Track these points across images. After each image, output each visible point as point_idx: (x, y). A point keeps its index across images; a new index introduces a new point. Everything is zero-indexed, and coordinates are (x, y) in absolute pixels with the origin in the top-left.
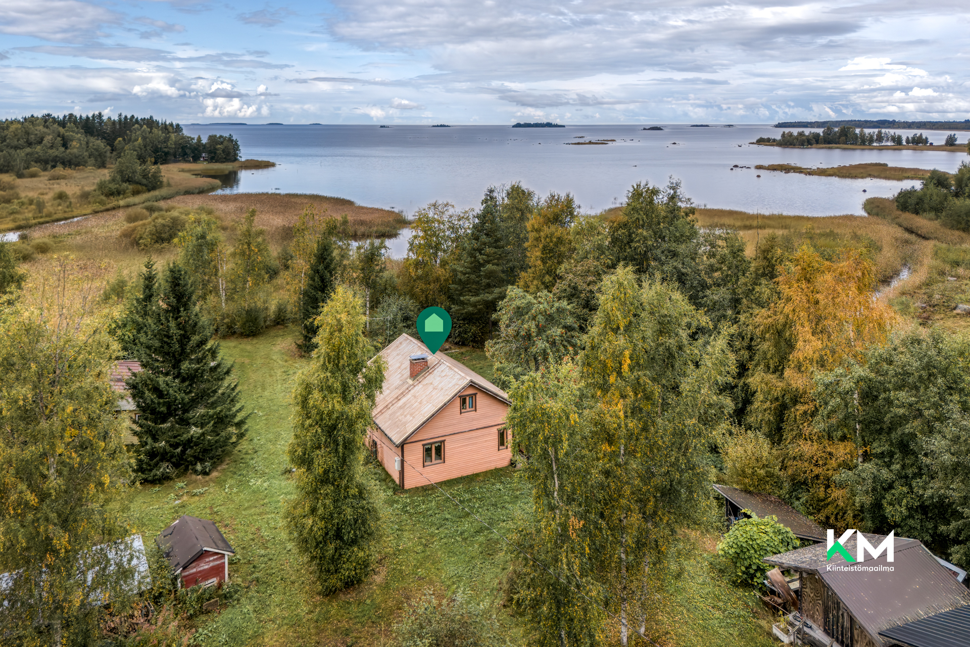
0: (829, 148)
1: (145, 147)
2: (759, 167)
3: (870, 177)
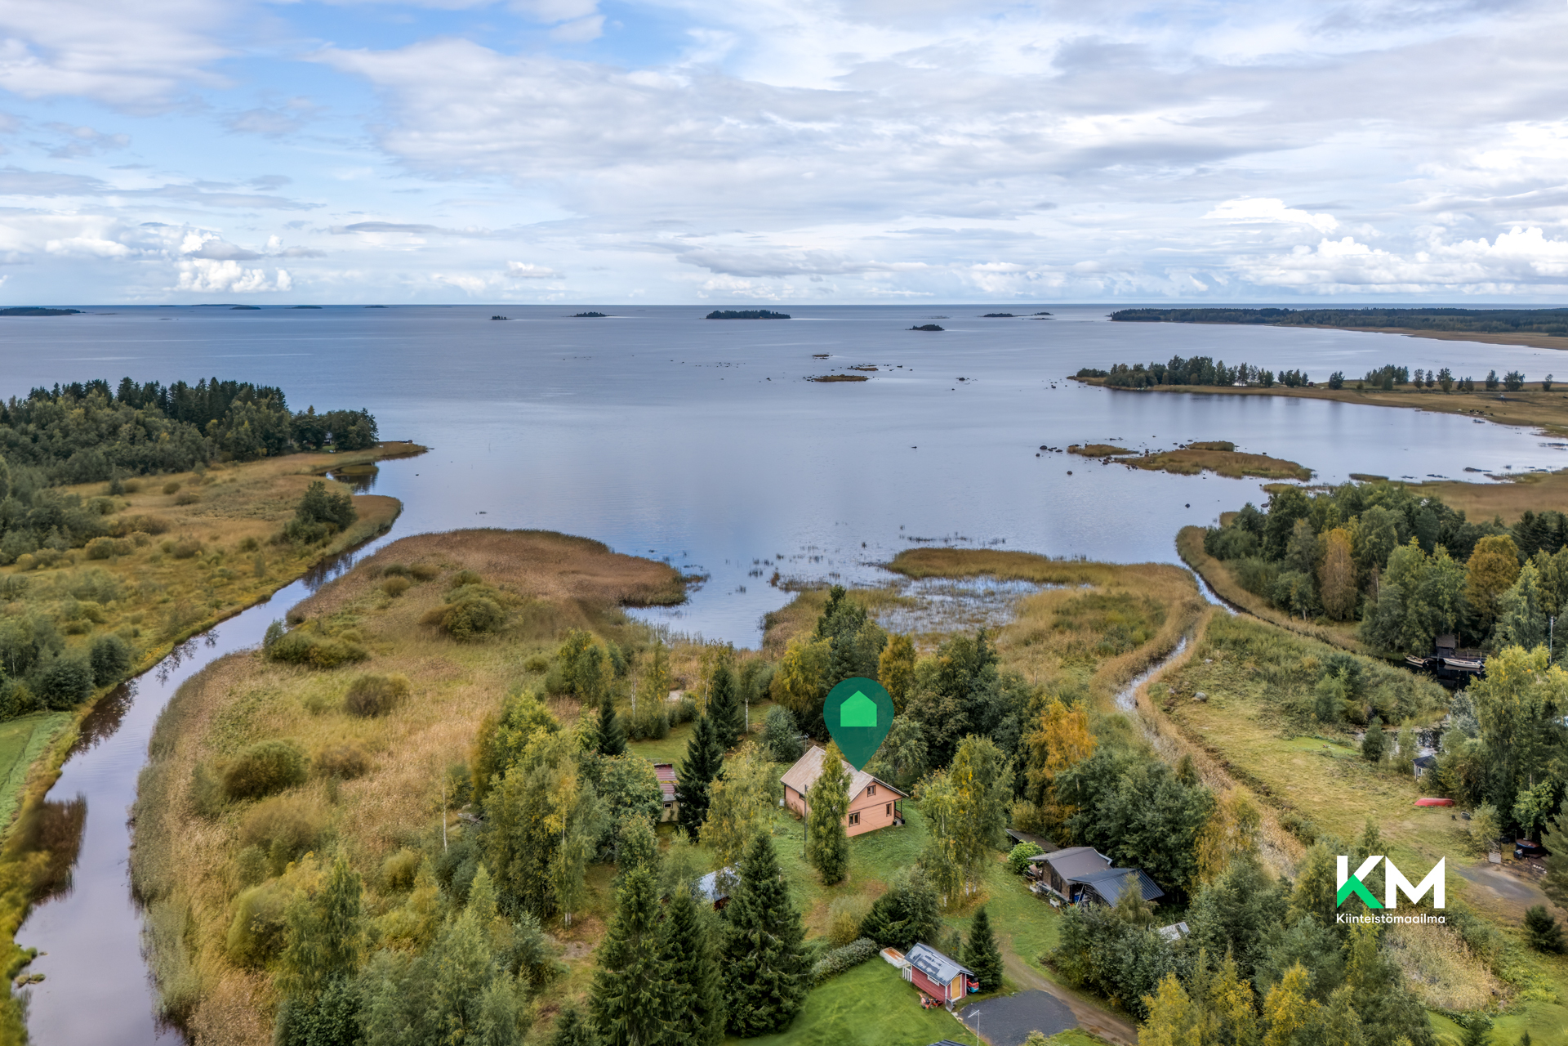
0: (1176, 392)
1: (254, 433)
2: (1073, 450)
3: (1204, 472)
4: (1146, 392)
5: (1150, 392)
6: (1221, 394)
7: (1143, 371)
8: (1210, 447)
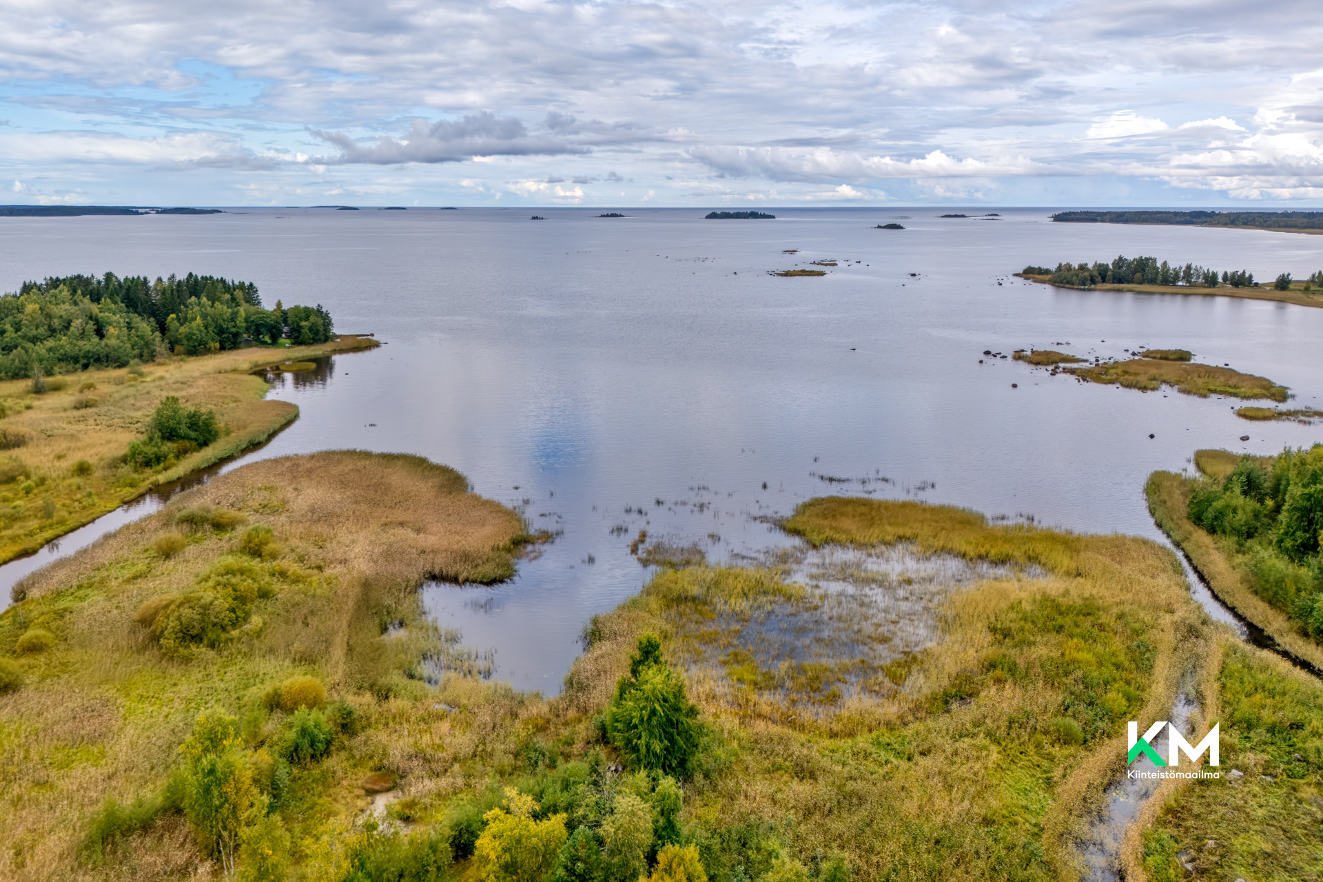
0: (1119, 290)
1: (206, 328)
2: (1019, 356)
3: (1164, 387)
4: (1089, 290)
5: (1094, 290)
6: (1163, 294)
7: (1088, 270)
8: (1165, 356)
